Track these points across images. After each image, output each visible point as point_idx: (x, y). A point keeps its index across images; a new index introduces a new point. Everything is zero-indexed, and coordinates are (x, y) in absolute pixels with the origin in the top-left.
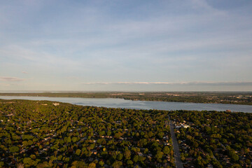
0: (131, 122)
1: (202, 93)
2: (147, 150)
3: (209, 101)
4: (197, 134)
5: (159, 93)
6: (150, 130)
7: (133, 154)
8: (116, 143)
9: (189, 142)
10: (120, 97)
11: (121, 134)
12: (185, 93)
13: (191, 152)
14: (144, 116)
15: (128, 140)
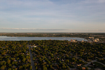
0: (10, 47)
1: (41, 33)
2: (18, 58)
3: (44, 36)
4: (39, 49)
5: (24, 33)
6: (20, 49)
7: (12, 61)
8: (2, 57)
9: (36, 53)
11: (5, 53)
12: (35, 33)
13: (37, 56)
14: (17, 44)
15: (9, 55)
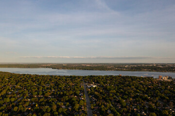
0: (57, 84)
1: (105, 64)
2: (68, 103)
3: (109, 69)
4: (101, 91)
5: (77, 64)
6: (71, 89)
7: (59, 107)
8: (45, 100)
9: (96, 97)
10: (49, 67)
11: (50, 94)
12: (94, 64)
13: (98, 102)
14: (66, 80)
15: (54, 97)
